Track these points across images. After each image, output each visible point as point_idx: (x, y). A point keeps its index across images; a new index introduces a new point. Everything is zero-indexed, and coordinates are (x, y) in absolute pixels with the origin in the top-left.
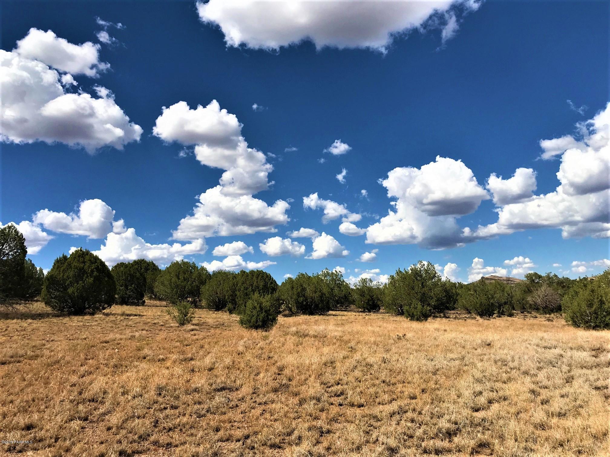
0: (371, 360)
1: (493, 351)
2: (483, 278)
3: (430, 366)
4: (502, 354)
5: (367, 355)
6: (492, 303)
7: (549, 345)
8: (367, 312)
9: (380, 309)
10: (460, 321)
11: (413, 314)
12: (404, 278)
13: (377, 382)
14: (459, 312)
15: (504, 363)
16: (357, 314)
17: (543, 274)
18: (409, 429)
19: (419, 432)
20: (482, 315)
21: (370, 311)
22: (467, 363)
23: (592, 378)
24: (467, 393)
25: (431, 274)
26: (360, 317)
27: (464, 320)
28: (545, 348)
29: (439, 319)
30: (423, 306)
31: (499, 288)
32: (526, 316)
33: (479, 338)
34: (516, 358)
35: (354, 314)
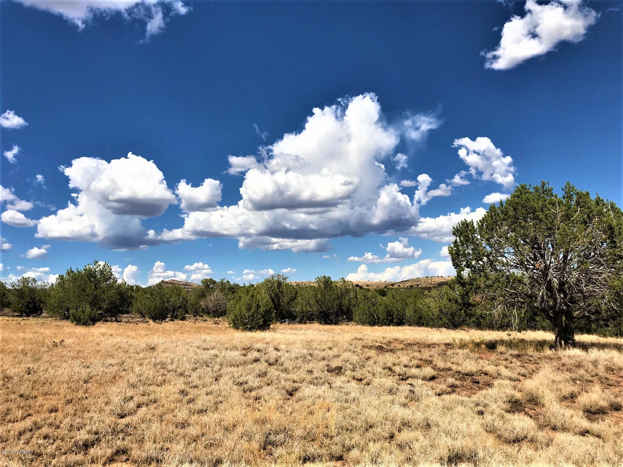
0: (12, 372)
1: (155, 354)
2: (162, 281)
3: (84, 373)
4: (162, 357)
5: (7, 367)
6: (166, 307)
7: (209, 346)
8: (24, 316)
9: (42, 312)
10: (132, 325)
11: (79, 318)
12: (75, 279)
13: (13, 396)
14: (133, 316)
15: (163, 365)
16: (12, 318)
17: (218, 280)
18: (39, 447)
19: (50, 449)
20: (154, 319)
21: (28, 316)
22: (126, 368)
23: (236, 375)
24: (116, 400)
25: (106, 275)
26: (14, 322)
27: (135, 324)
28: (205, 349)
29: (109, 323)
30: (92, 310)
31: (175, 292)
32: (198, 319)
33: (143, 343)
34: (176, 361)
35: (7, 318)
